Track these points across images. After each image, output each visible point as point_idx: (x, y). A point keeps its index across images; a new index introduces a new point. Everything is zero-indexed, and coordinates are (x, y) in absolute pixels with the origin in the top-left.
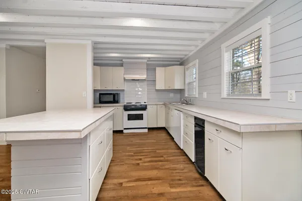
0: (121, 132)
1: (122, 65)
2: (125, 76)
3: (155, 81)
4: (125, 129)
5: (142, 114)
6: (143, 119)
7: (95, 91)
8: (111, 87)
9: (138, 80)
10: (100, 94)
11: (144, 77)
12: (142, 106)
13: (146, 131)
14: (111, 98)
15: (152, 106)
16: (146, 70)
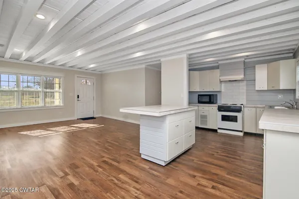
0: (215, 131)
1: (217, 67)
2: (221, 78)
3: (255, 80)
4: (219, 128)
5: (237, 116)
6: (237, 122)
7: (190, 93)
8: (208, 89)
9: (235, 81)
10: (199, 95)
11: (241, 77)
12: (237, 108)
13: (241, 134)
14: (207, 99)
15: (250, 109)
16: (243, 70)
